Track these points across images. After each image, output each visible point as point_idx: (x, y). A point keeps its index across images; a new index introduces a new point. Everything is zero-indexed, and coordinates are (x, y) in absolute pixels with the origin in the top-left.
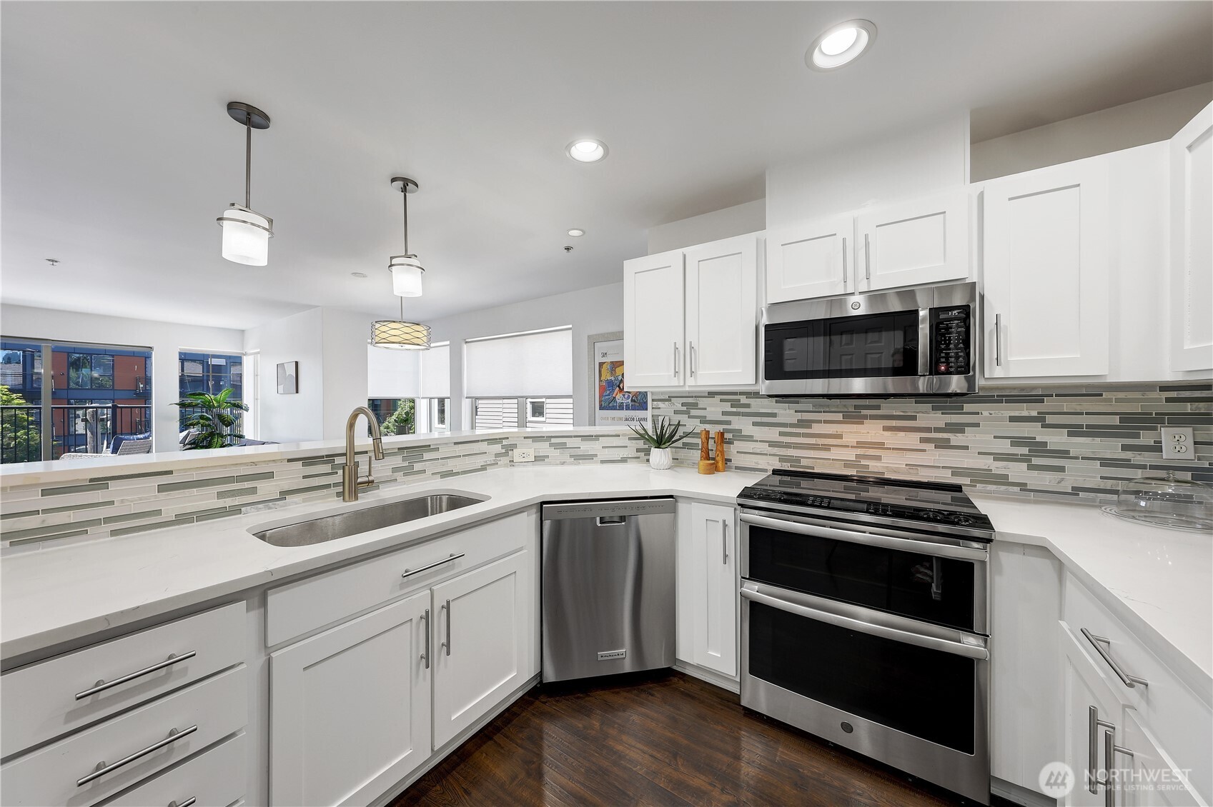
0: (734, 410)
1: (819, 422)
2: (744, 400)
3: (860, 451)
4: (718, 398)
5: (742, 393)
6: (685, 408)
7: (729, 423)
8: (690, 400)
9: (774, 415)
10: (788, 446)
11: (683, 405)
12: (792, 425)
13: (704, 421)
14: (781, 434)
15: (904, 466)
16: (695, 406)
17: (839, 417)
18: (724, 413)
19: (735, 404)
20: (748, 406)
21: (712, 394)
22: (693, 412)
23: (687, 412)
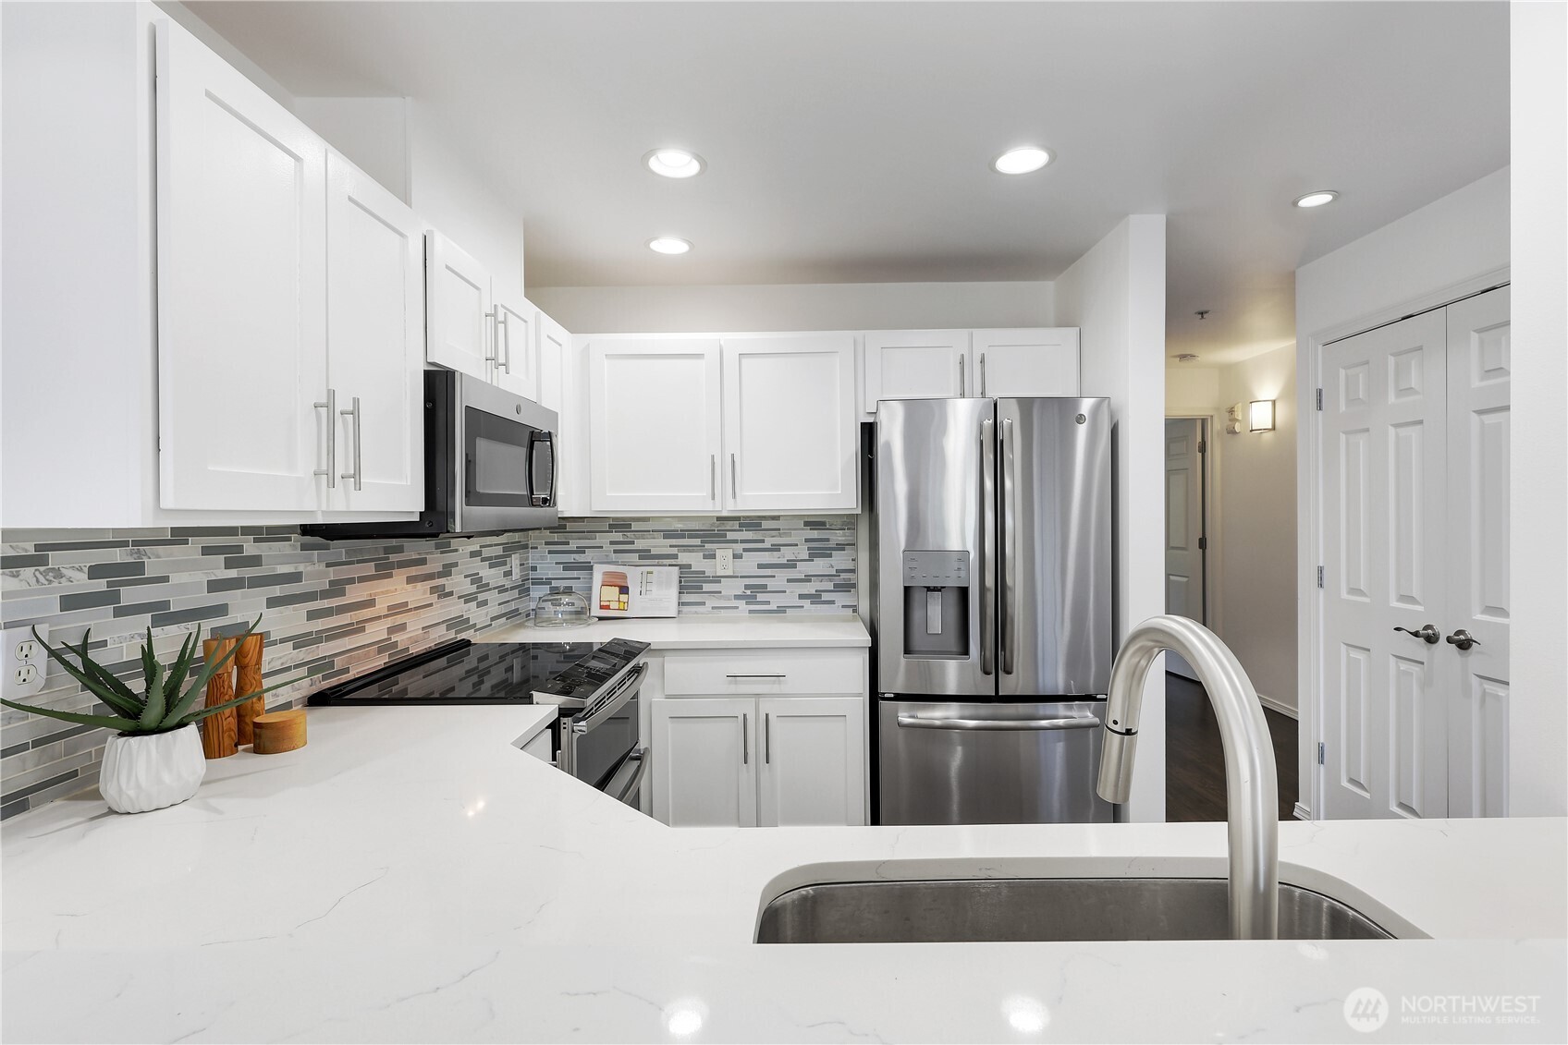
0: (233, 573)
1: (351, 581)
2: (250, 548)
3: (389, 622)
4: (195, 544)
5: (247, 531)
6: (100, 585)
7: (221, 610)
8: (118, 556)
9: (296, 577)
10: (318, 638)
11: (95, 572)
12: (325, 594)
13: (163, 615)
14: (312, 615)
15: (421, 631)
16: (132, 572)
17: (370, 569)
18: (214, 586)
19: (235, 558)
20: (255, 561)
21: (180, 536)
22: (130, 595)
23: (109, 598)
